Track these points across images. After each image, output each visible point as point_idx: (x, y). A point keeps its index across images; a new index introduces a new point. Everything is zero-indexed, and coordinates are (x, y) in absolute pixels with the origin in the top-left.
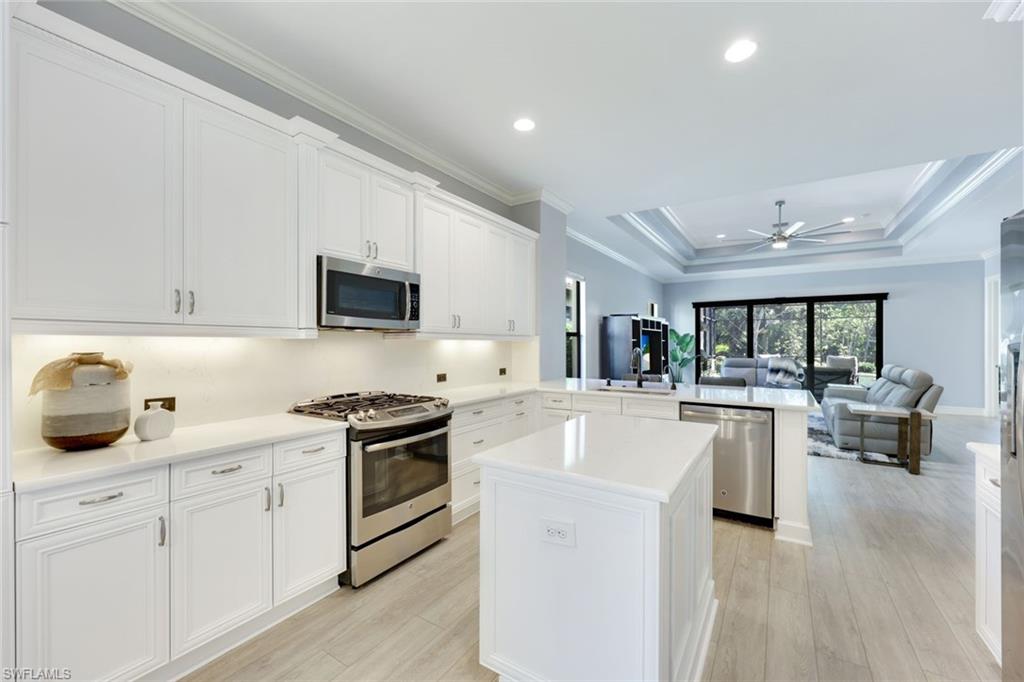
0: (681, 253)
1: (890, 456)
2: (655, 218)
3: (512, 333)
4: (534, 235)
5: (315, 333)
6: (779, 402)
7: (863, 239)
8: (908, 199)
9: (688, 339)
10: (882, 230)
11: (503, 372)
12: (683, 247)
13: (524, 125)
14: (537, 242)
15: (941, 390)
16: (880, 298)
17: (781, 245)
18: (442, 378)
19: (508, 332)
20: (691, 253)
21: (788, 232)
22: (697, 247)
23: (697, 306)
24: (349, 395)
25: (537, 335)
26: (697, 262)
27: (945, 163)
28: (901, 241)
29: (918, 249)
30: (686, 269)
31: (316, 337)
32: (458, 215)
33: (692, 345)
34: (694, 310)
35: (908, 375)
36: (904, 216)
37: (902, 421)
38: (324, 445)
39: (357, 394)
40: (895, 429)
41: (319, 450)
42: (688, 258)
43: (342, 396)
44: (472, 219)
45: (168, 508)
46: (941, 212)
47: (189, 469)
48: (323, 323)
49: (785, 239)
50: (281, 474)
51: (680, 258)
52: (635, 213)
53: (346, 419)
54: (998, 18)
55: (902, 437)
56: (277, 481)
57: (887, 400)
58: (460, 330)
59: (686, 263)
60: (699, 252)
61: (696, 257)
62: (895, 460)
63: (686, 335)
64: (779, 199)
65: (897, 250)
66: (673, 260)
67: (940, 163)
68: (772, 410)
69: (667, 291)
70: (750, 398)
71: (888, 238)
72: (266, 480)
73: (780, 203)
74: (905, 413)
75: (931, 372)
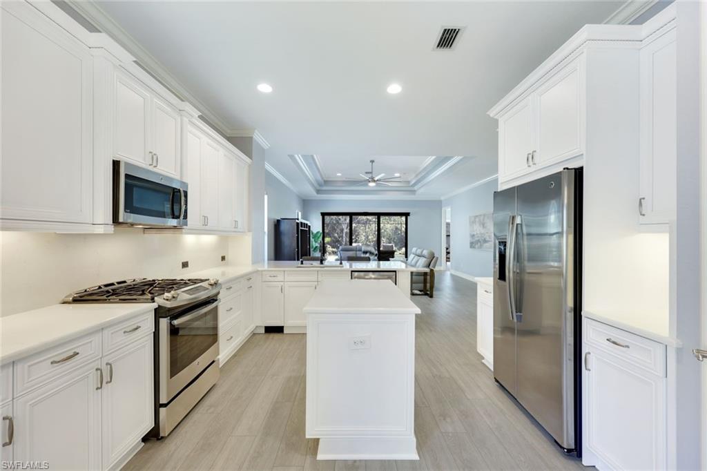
0: (317, 181)
1: (420, 291)
2: (310, 160)
3: (236, 230)
4: (248, 160)
5: (111, 229)
6: (399, 268)
7: (403, 185)
8: (421, 169)
9: (319, 235)
10: (409, 182)
11: (223, 258)
12: (319, 178)
13: (265, 88)
14: (250, 166)
15: (437, 258)
16: (406, 215)
17: (372, 184)
18: (185, 265)
19: (234, 230)
20: (323, 183)
21: (376, 179)
22: (325, 179)
23: (323, 215)
24: (119, 283)
25: (249, 231)
26: (325, 188)
27: (435, 158)
28: (416, 188)
29: (423, 193)
30: (318, 192)
31: (112, 232)
32: (205, 139)
33: (321, 239)
34: (321, 217)
35: (425, 252)
36: (419, 177)
37: (425, 274)
38: (139, 325)
39: (125, 282)
40: (422, 278)
41: (136, 329)
42: (320, 185)
43: (113, 284)
44: (215, 145)
45: (11, 406)
46: (433, 177)
47: (29, 364)
48: (121, 220)
49: (374, 181)
50: (107, 355)
51: (316, 185)
52: (302, 156)
53: (153, 300)
54: (491, 115)
55: (425, 282)
56: (105, 360)
57: (418, 264)
58: (207, 228)
59: (318, 188)
60: (326, 182)
61: (324, 185)
62: (422, 293)
63: (318, 232)
64: (372, 159)
65: (414, 192)
66: (312, 185)
67: (434, 157)
68: (395, 271)
69: (306, 204)
70: (379, 266)
71: (412, 186)
72: (97, 362)
73: (372, 162)
74: (427, 270)
75: (433, 251)
